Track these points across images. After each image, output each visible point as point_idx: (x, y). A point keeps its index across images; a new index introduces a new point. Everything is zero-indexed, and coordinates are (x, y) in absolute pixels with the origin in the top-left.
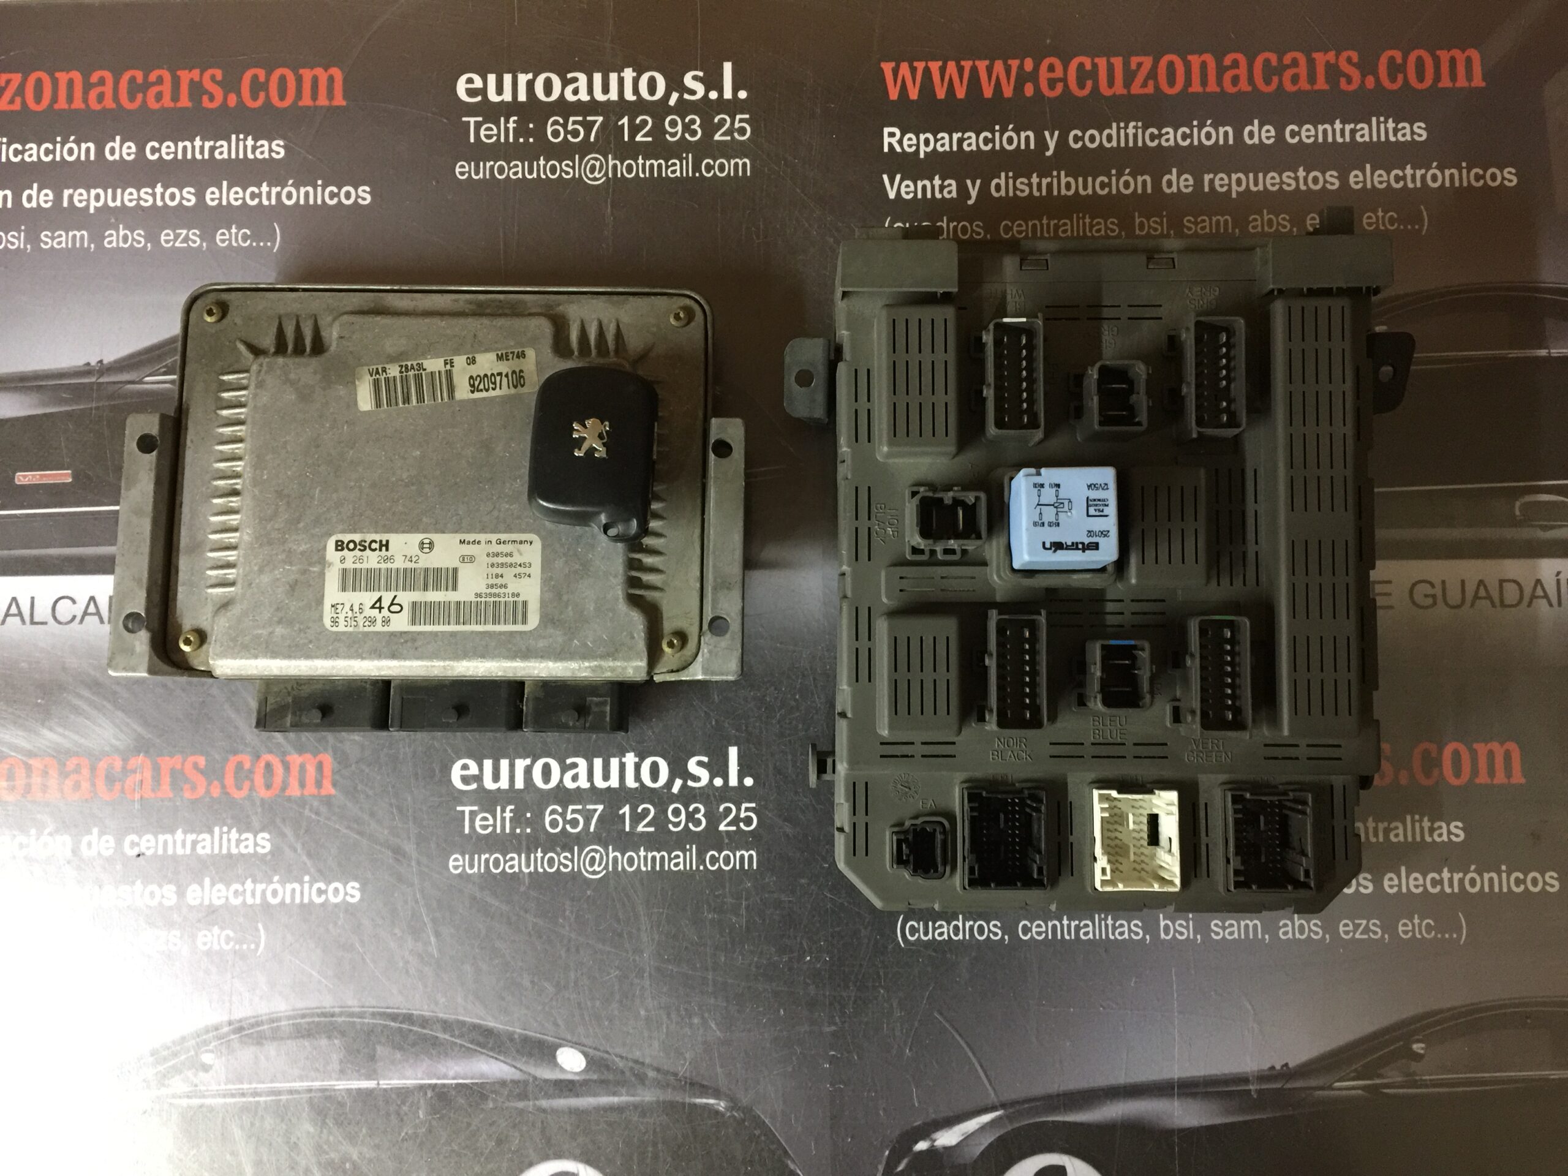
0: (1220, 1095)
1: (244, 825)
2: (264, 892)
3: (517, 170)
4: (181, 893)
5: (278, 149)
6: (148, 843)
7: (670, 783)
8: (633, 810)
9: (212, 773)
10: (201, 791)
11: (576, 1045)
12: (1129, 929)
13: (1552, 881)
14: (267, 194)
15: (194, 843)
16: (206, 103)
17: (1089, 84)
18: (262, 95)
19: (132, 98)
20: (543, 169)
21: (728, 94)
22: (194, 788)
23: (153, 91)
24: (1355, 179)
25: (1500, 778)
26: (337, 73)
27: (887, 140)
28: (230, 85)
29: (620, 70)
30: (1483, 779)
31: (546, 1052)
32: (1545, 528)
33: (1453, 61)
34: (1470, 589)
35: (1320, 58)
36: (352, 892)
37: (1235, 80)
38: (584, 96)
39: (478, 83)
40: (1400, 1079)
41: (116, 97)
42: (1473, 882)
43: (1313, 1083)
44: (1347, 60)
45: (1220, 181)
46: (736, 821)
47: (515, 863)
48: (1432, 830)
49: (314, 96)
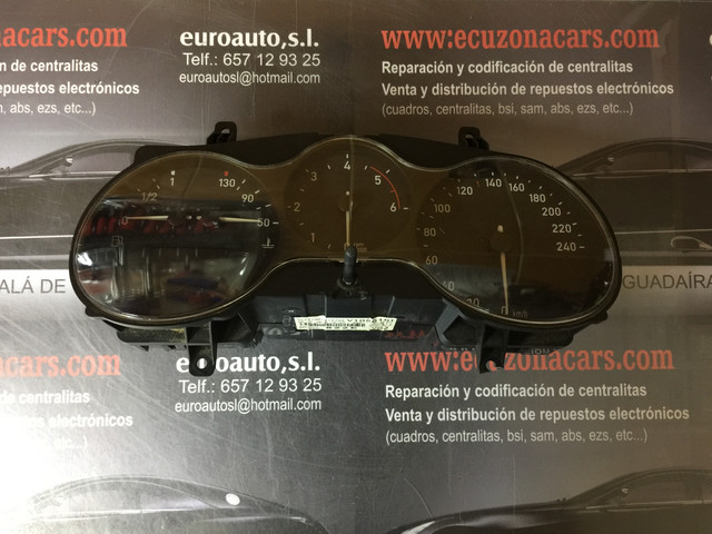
0: (534, 513)
1: (77, 390)
2: (86, 422)
3: (209, 78)
4: (46, 421)
5: (94, 67)
6: (32, 398)
7: (281, 368)
8: (263, 382)
9: (62, 365)
10: (56, 373)
11: (236, 493)
12: (494, 437)
13: (686, 414)
14: (89, 88)
15: (53, 398)
16: (60, 44)
17: (478, 43)
18: (87, 41)
19: (24, 42)
20: (221, 78)
21: (309, 44)
22: (53, 371)
23: (34, 38)
24: (600, 89)
25: (663, 367)
26: (122, 30)
27: (384, 67)
28: (72, 36)
29: (258, 32)
30: (655, 367)
31: (221, 496)
32: (684, 252)
33: (645, 35)
34: (650, 279)
35: (584, 32)
36: (129, 421)
37: (545, 42)
38: (241, 44)
39: (191, 37)
40: (616, 505)
41: (16, 42)
42: (650, 414)
43: (577, 507)
44: (596, 33)
45: (538, 90)
46: (311, 387)
47: (207, 407)
48: (632, 390)
49: (112, 42)
